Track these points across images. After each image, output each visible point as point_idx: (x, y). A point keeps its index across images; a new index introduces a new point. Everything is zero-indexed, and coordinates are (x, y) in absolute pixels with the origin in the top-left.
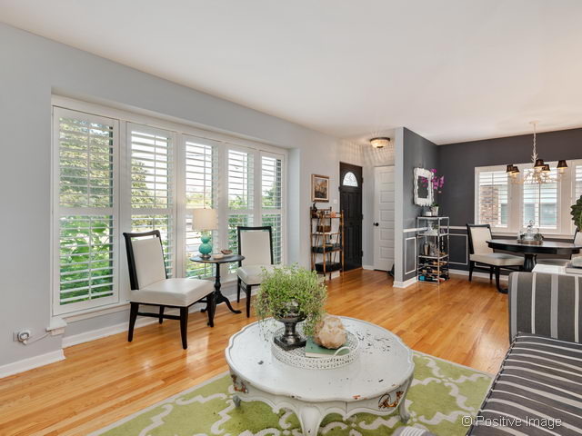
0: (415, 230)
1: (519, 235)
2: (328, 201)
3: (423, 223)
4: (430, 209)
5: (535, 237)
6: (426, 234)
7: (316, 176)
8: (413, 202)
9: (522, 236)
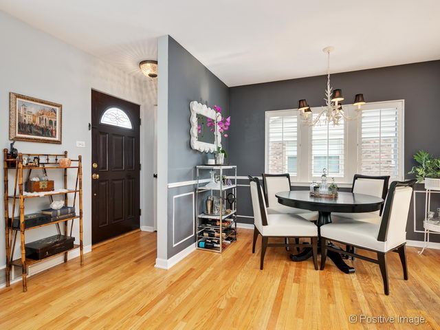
0: (194, 182)
1: (312, 186)
2: (59, 142)
3: (204, 173)
4: (214, 155)
5: (330, 189)
6: (207, 187)
7: (18, 96)
8: (190, 146)
9: (316, 188)
